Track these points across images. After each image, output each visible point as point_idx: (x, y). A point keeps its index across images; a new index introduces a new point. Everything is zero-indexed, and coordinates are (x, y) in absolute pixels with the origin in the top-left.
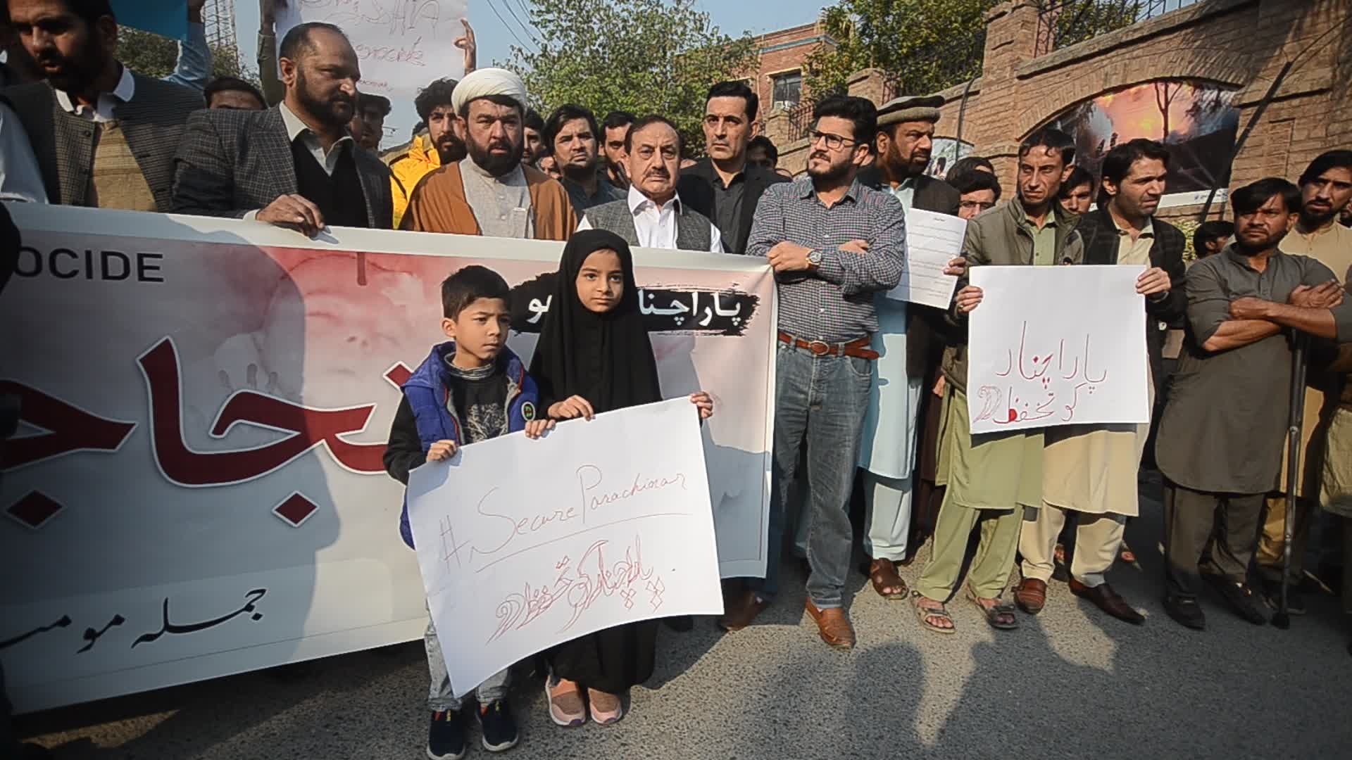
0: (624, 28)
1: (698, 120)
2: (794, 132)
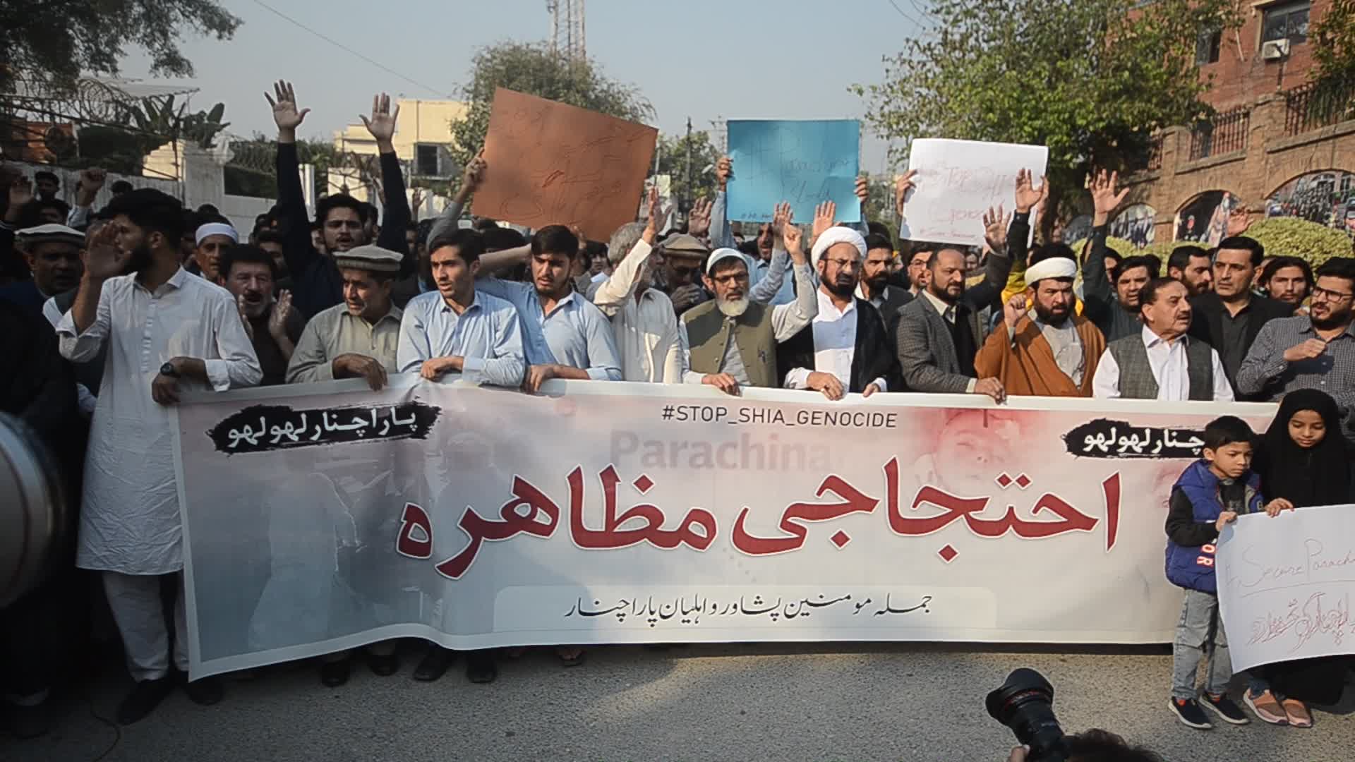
1: (1149, 105)
2: (1294, 121)
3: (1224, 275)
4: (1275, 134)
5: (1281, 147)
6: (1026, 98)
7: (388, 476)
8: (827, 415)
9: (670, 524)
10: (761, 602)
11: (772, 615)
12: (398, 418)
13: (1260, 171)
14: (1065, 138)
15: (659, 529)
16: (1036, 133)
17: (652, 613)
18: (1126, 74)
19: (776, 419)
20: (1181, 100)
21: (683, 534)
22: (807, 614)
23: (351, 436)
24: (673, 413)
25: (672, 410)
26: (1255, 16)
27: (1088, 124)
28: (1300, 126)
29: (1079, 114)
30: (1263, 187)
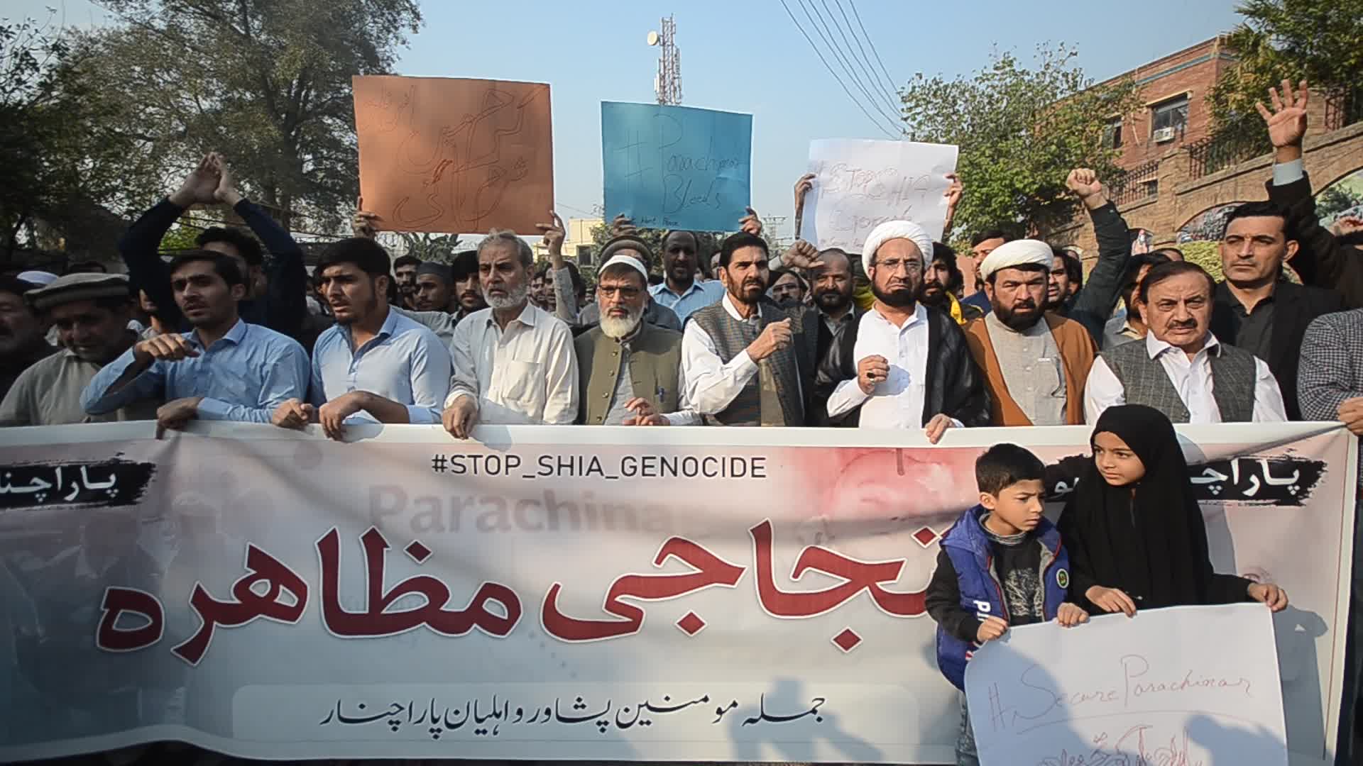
0: (989, 103)
2: (1198, 168)
3: (1244, 253)
4: (1181, 180)
5: (1188, 189)
6: (975, 172)
7: (78, 553)
8: (663, 460)
9: (457, 602)
10: (583, 706)
11: (599, 723)
12: (91, 480)
13: (1171, 210)
14: (1007, 199)
15: (443, 608)
16: (984, 198)
17: (435, 721)
18: (1054, 147)
19: (590, 470)
20: (1098, 165)
21: (475, 615)
22: (648, 723)
23: (29, 500)
24: (445, 464)
25: (443, 461)
26: (1146, 113)
27: (1025, 187)
28: (1203, 172)
29: (1017, 180)
30: (1174, 223)
